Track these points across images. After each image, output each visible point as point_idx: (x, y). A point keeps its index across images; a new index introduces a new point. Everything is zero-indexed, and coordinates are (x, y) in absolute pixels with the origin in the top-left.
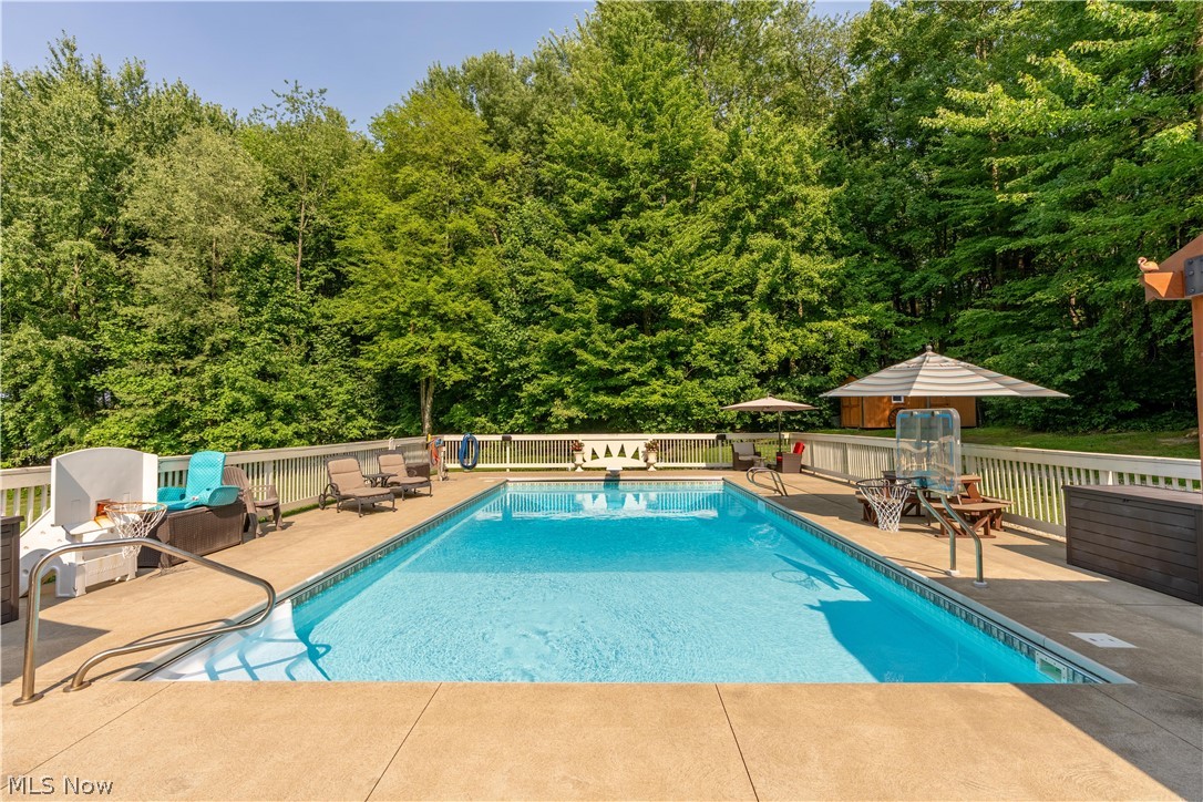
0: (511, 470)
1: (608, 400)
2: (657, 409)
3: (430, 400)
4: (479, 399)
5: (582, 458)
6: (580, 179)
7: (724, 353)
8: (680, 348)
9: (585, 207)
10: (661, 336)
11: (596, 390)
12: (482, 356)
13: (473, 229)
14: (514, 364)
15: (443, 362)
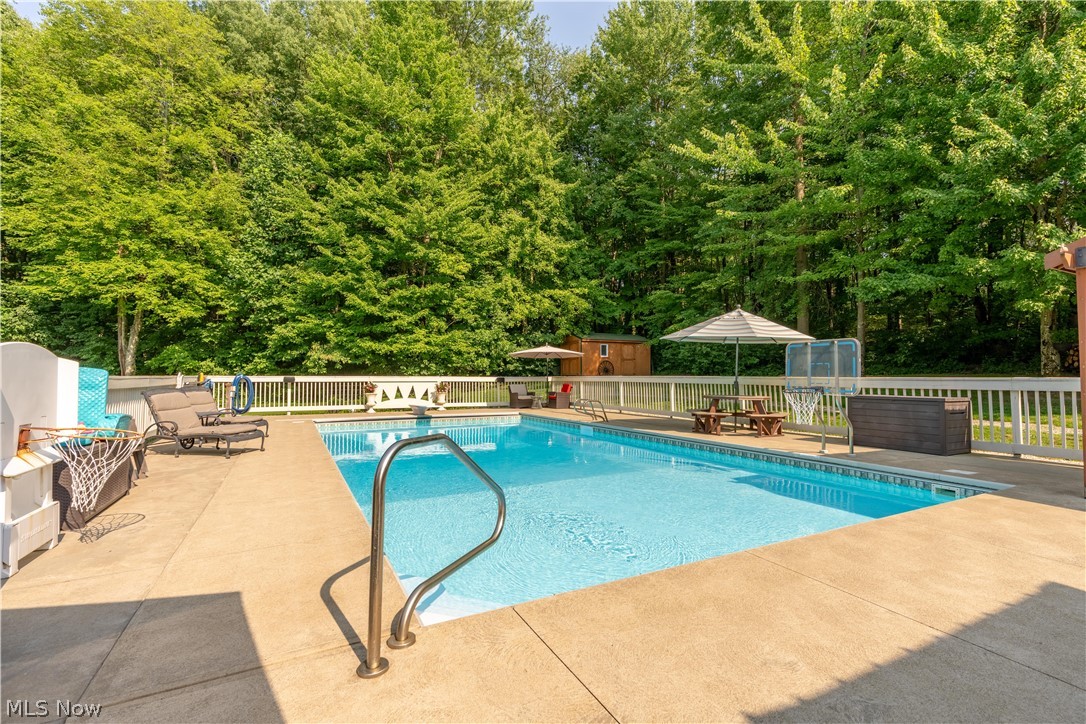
0: (293, 413)
1: (375, 346)
2: (420, 356)
3: (134, 339)
4: (207, 340)
5: (375, 400)
6: (350, 124)
7: (482, 308)
8: (444, 301)
9: (356, 152)
10: (428, 290)
11: (361, 336)
12: (217, 292)
13: (206, 149)
14: (262, 304)
15: (163, 294)
